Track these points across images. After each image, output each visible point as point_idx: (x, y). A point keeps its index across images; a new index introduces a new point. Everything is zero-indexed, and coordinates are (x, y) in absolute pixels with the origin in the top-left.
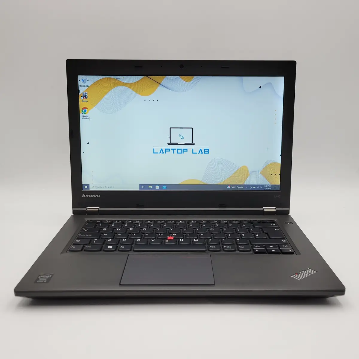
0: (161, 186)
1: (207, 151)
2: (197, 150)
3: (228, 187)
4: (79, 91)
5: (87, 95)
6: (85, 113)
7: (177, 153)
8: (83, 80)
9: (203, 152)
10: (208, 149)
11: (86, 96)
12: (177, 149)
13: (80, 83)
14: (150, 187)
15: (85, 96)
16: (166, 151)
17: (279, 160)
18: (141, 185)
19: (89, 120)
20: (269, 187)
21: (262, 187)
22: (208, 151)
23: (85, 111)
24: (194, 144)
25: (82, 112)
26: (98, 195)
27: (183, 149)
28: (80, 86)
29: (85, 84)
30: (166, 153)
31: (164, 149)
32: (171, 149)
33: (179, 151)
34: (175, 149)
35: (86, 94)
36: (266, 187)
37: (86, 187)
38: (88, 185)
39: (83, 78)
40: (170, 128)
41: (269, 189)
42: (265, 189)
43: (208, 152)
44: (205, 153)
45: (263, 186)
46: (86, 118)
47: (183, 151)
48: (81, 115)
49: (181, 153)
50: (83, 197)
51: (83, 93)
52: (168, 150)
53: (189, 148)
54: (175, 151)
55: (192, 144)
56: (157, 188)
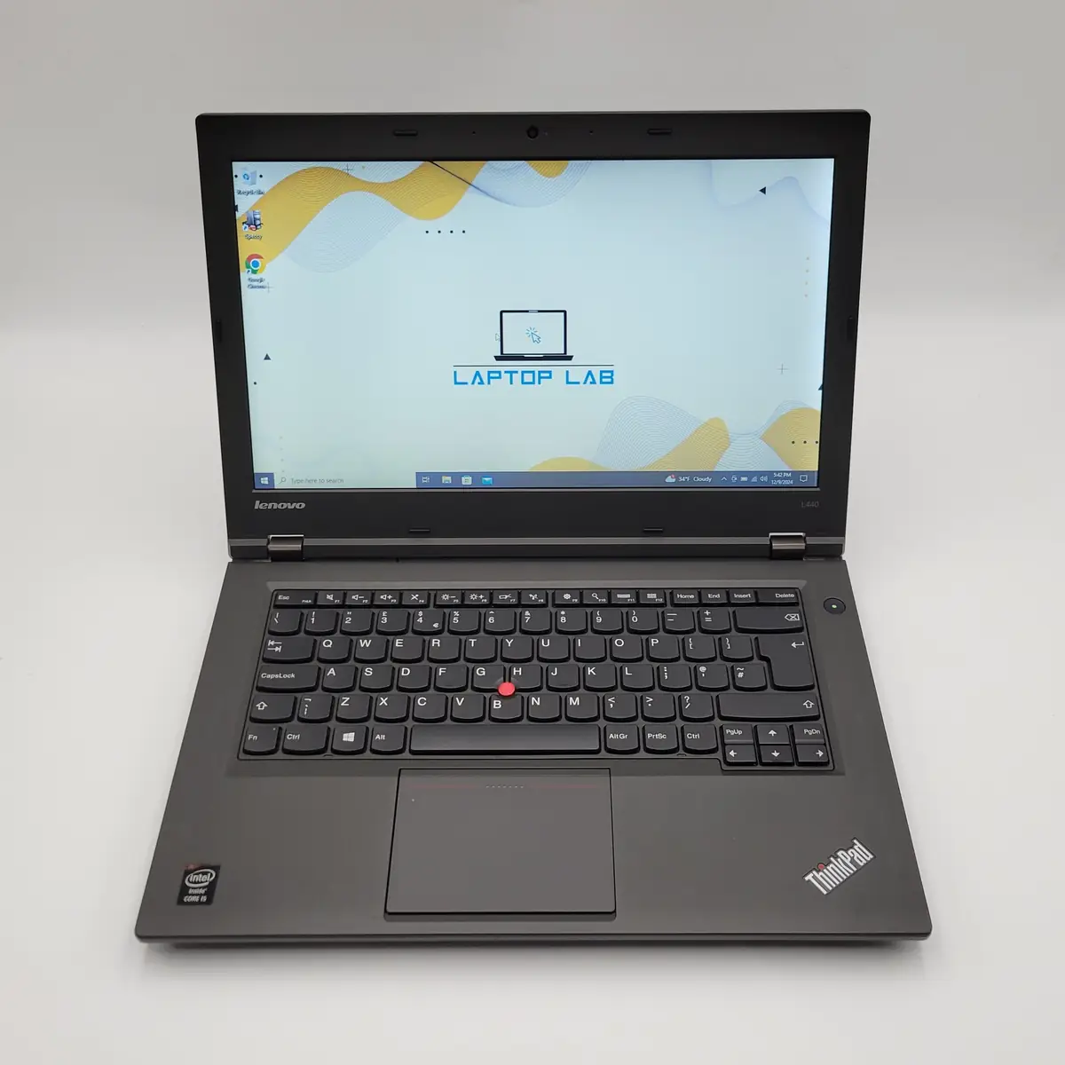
0: (476, 476)
1: (608, 377)
2: (578, 374)
3: (670, 480)
4: (235, 208)
5: (259, 219)
6: (254, 272)
7: (523, 383)
8: (246, 177)
9: (598, 379)
10: (612, 372)
11: (258, 222)
12: (523, 372)
13: (239, 184)
14: (447, 480)
15: (253, 223)
16: (489, 378)
17: (815, 401)
18: (419, 475)
19: (267, 289)
20: (786, 478)
21: (766, 479)
22: (611, 377)
23: (256, 264)
24: (570, 358)
25: (248, 267)
26: (299, 504)
27: (540, 372)
28: (239, 193)
29: (254, 188)
30: (489, 383)
31: (484, 372)
32: (506, 372)
33: (528, 378)
34: (516, 372)
35: (258, 216)
36: (777, 478)
37: (265, 481)
38: (270, 476)
39: (245, 169)
40: (502, 312)
41: (787, 482)
42: (774, 483)
43: (612, 379)
44: (601, 382)
45: (770, 474)
46: (259, 285)
47: (540, 378)
48: (244, 276)
49: (533, 383)
50: (256, 508)
51: (247, 212)
52: (497, 375)
53: (558, 369)
54: (517, 377)
55: (565, 357)
56: (467, 481)
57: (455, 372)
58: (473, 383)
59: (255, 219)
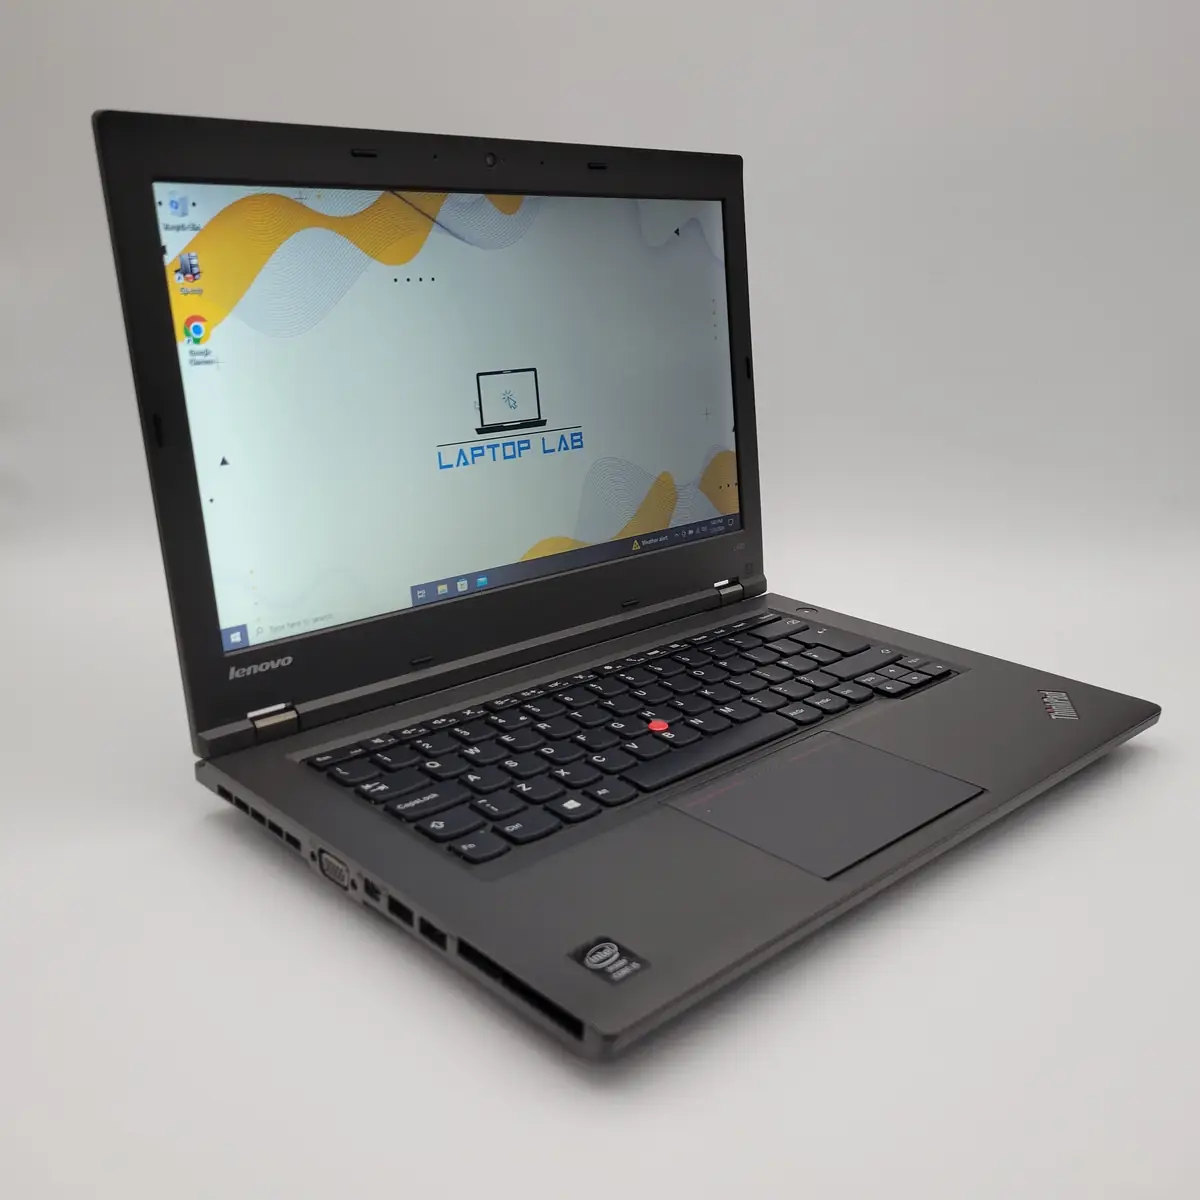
0: (471, 578)
1: (577, 441)
2: (552, 441)
3: (636, 545)
4: (163, 250)
5: (197, 266)
6: (197, 341)
7: (506, 458)
8: (174, 205)
9: (570, 446)
10: (580, 434)
11: (195, 270)
12: (504, 445)
13: (165, 215)
14: (442, 589)
15: (188, 270)
16: (474, 456)
17: (730, 444)
18: (414, 589)
19: (213, 366)
20: (720, 524)
21: (704, 529)
22: (580, 440)
23: (198, 330)
24: (543, 423)
25: (187, 334)
26: (284, 660)
27: (519, 442)
28: (167, 228)
29: (185, 221)
30: (473, 462)
31: (467, 449)
32: (488, 447)
33: (509, 451)
34: (498, 445)
35: (194, 262)
36: (715, 526)
37: (236, 638)
38: (243, 629)
39: (172, 193)
42: (713, 531)
43: (581, 443)
44: (573, 447)
45: (708, 523)
46: (204, 359)
47: (520, 449)
48: (184, 349)
49: (513, 456)
50: (231, 677)
51: (180, 256)
52: (480, 451)
53: (534, 436)
54: (499, 451)
55: (539, 422)
56: (462, 586)
57: (439, 454)
58: (458, 465)
59: (192, 266)
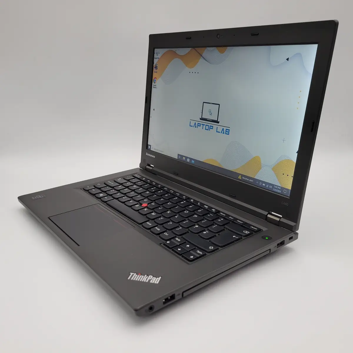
0: (191, 159)
1: (227, 132)
2: (220, 129)
4: (154, 63)
6: (155, 83)
7: (206, 129)
8: (157, 53)
10: (229, 130)
12: (206, 125)
13: (155, 55)
14: (184, 158)
15: (156, 68)
16: (198, 126)
18: (178, 155)
19: (156, 88)
22: (229, 132)
23: (155, 81)
24: (218, 122)
27: (210, 126)
28: (155, 58)
29: (158, 57)
30: (197, 128)
31: (197, 123)
32: (202, 124)
33: (207, 127)
34: (204, 125)
36: (275, 188)
37: (149, 147)
39: (157, 51)
41: (279, 191)
42: (274, 190)
43: (229, 133)
44: (226, 134)
45: (273, 185)
48: (153, 84)
49: (208, 130)
50: (146, 155)
51: (156, 64)
52: (200, 125)
54: (204, 126)
55: (217, 122)
56: (188, 160)
